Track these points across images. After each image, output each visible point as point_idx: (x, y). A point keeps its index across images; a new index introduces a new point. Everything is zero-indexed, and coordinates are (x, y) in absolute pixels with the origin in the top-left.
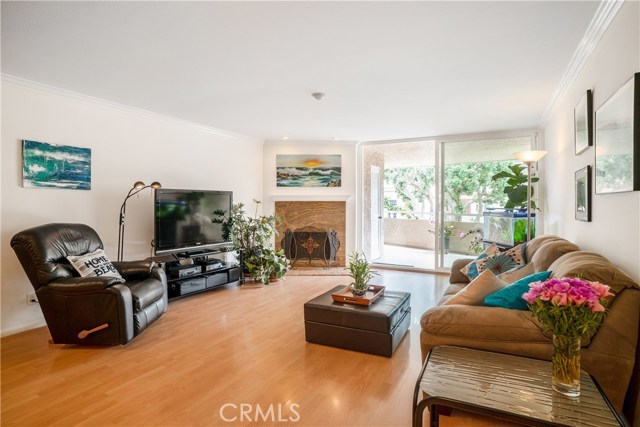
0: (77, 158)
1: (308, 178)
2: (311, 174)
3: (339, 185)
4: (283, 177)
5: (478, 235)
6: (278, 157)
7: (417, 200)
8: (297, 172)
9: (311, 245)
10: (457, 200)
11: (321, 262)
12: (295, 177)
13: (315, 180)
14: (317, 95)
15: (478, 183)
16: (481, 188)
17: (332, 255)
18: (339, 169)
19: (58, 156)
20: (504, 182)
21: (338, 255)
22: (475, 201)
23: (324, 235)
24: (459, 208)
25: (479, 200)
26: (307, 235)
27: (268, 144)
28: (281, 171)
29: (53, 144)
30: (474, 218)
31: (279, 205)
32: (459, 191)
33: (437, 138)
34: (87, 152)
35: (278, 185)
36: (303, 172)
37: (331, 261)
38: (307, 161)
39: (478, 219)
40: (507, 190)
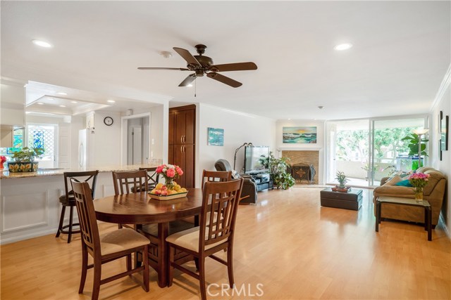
0: (221, 133)
1: (299, 139)
2: (301, 137)
3: (316, 142)
4: (286, 139)
5: (394, 169)
6: (284, 128)
7: (350, 149)
8: (293, 136)
9: (301, 173)
10: (379, 150)
11: (306, 181)
12: (293, 138)
13: (303, 140)
14: (321, 107)
15: (393, 139)
16: (396, 142)
17: (312, 178)
18: (315, 134)
19: (216, 133)
20: (408, 142)
21: (315, 178)
22: (390, 150)
23: (308, 168)
24: (380, 155)
25: (394, 149)
26: (300, 167)
27: (278, 122)
28: (285, 135)
29: (215, 128)
30: (391, 161)
31: (284, 152)
32: (380, 144)
33: (370, 119)
34: (222, 131)
35: (284, 142)
36: (297, 136)
37: (312, 181)
38: (299, 130)
39: (393, 161)
40: (410, 146)
